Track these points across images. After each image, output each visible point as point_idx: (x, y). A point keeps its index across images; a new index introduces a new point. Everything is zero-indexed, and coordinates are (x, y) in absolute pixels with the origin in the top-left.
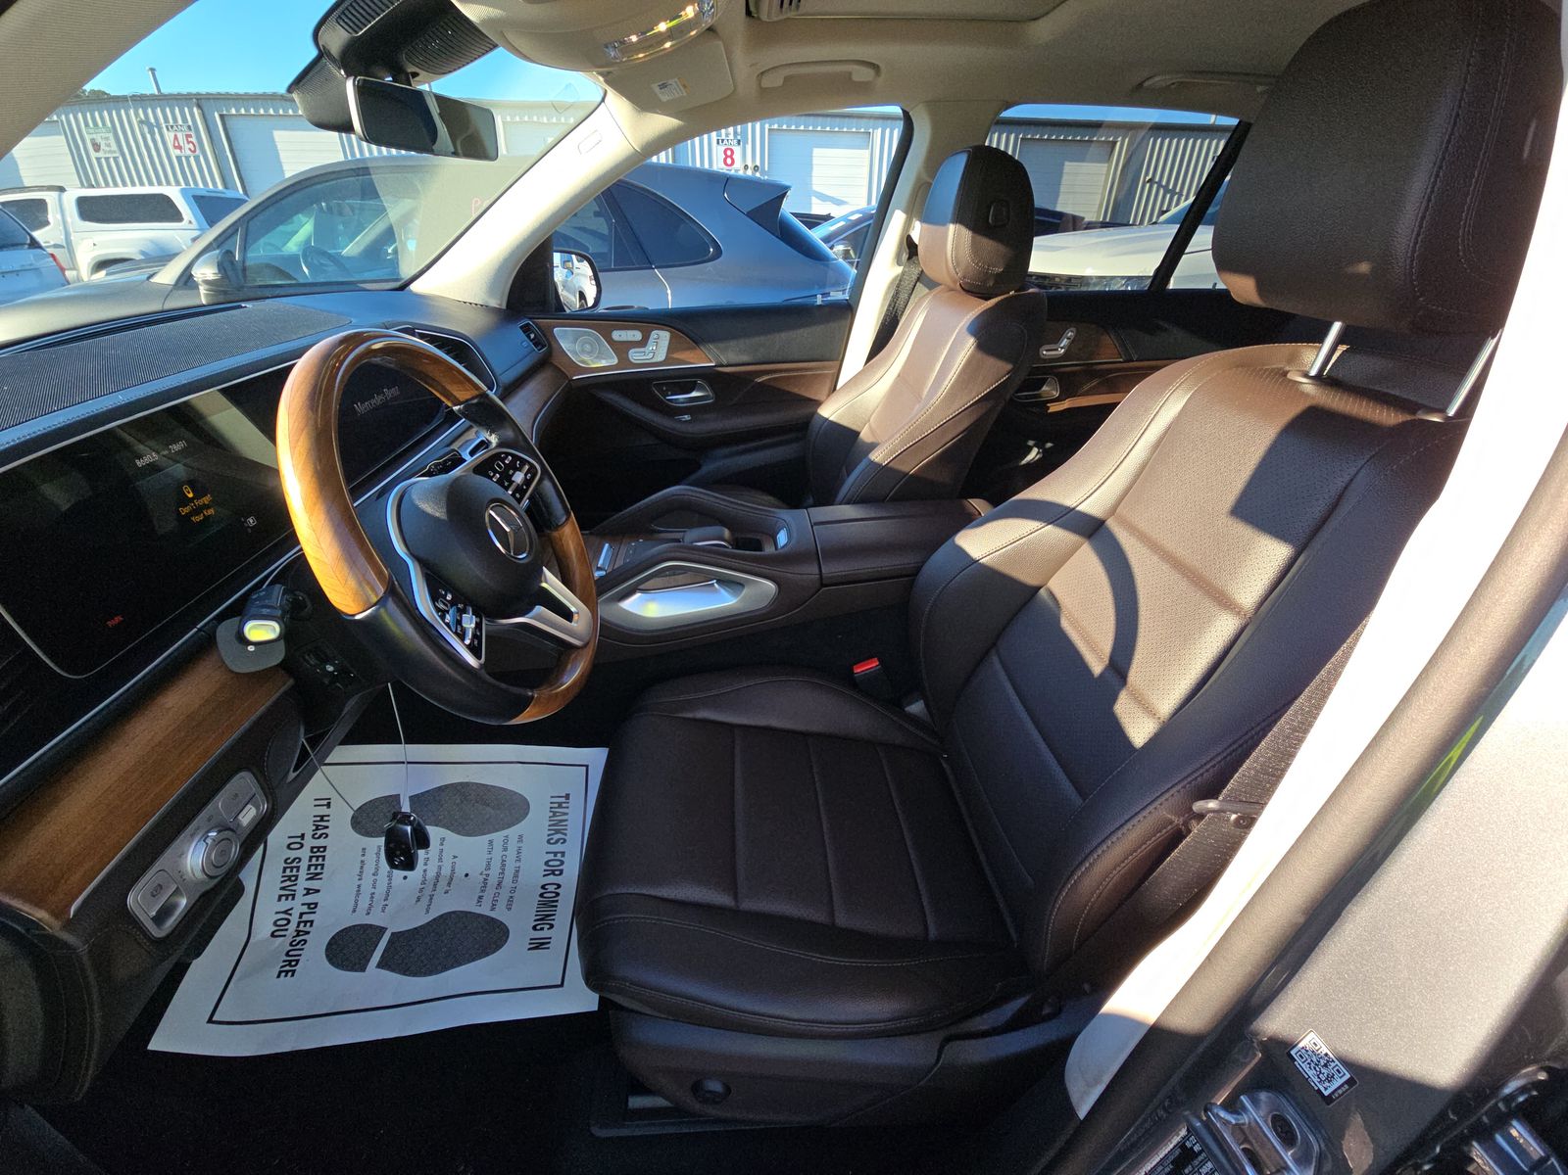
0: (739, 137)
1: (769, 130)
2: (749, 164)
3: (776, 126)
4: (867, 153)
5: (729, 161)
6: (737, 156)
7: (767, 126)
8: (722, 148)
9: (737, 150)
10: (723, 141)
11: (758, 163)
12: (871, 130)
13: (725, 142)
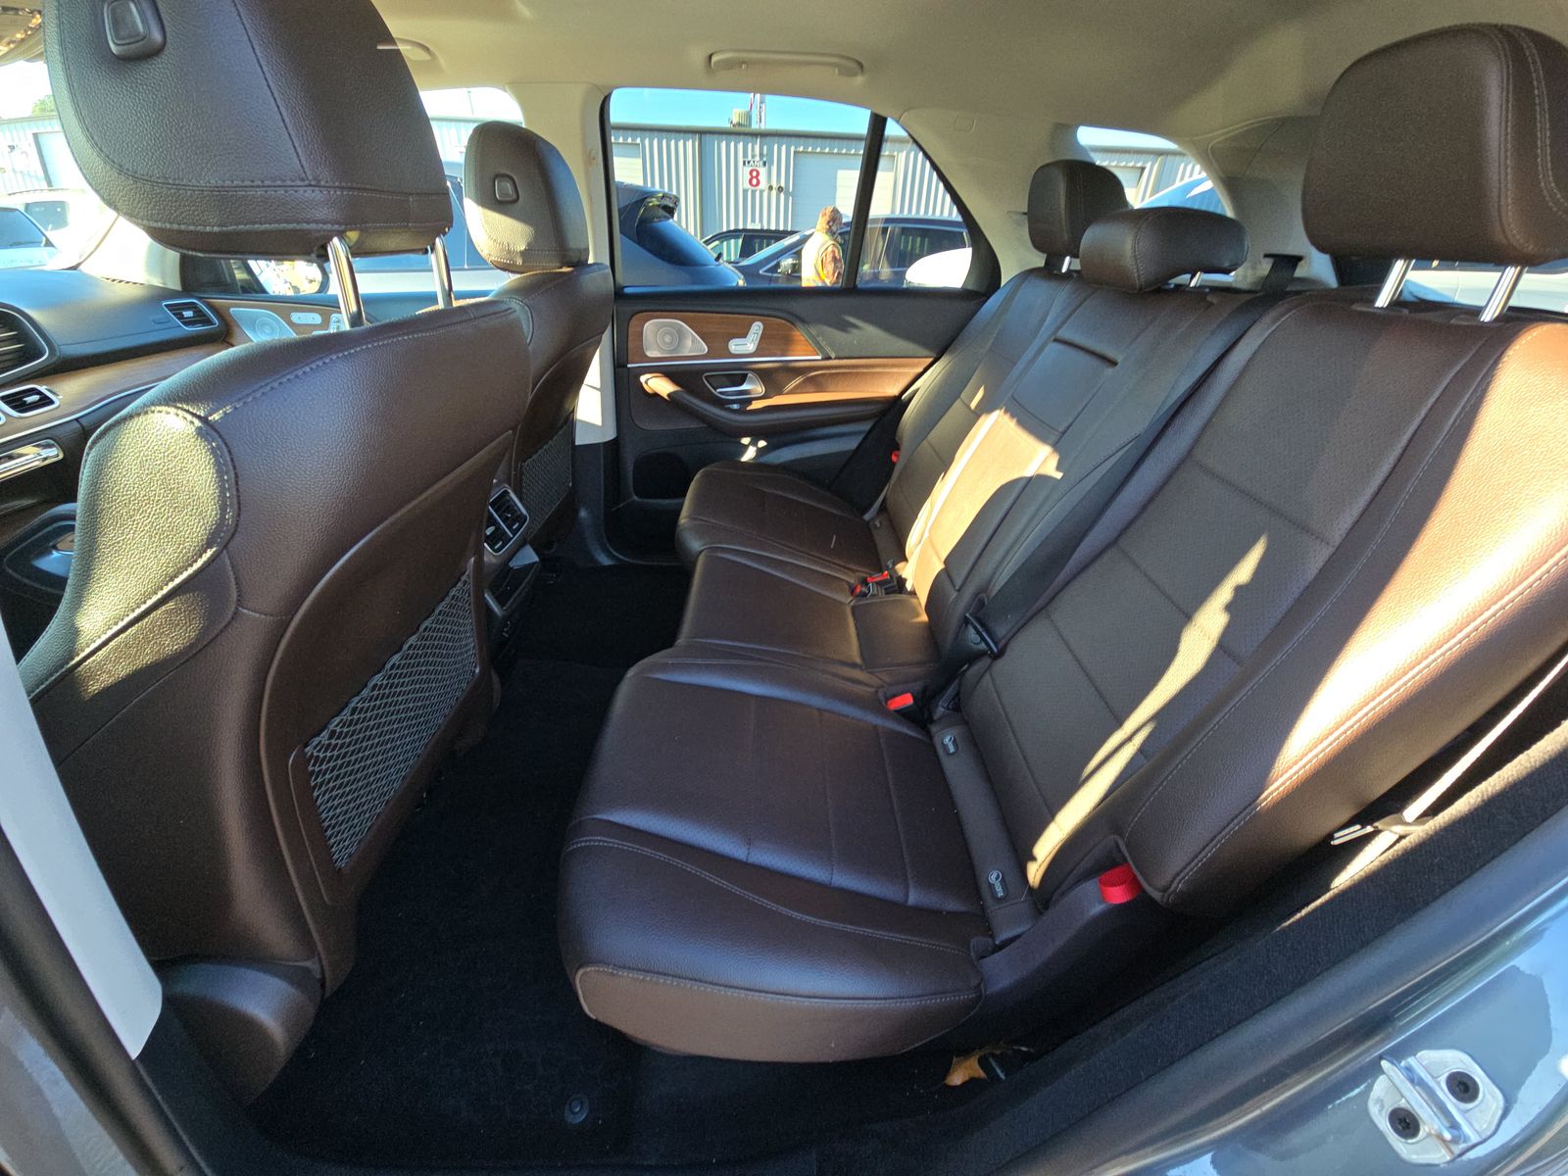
0: (765, 159)
1: (795, 152)
2: (775, 185)
3: (801, 149)
4: (892, 174)
5: (754, 181)
6: (763, 177)
7: (793, 149)
8: (748, 169)
9: (763, 171)
10: (749, 162)
11: (783, 184)
12: (896, 153)
13: (752, 162)
